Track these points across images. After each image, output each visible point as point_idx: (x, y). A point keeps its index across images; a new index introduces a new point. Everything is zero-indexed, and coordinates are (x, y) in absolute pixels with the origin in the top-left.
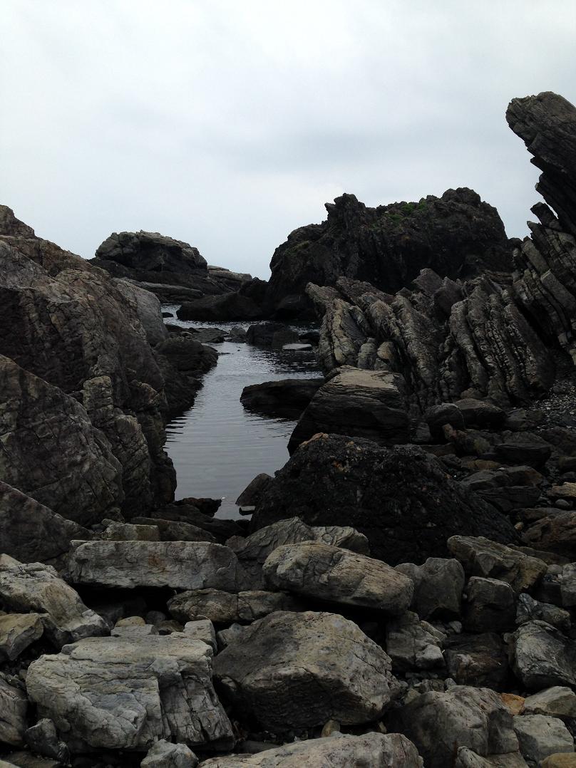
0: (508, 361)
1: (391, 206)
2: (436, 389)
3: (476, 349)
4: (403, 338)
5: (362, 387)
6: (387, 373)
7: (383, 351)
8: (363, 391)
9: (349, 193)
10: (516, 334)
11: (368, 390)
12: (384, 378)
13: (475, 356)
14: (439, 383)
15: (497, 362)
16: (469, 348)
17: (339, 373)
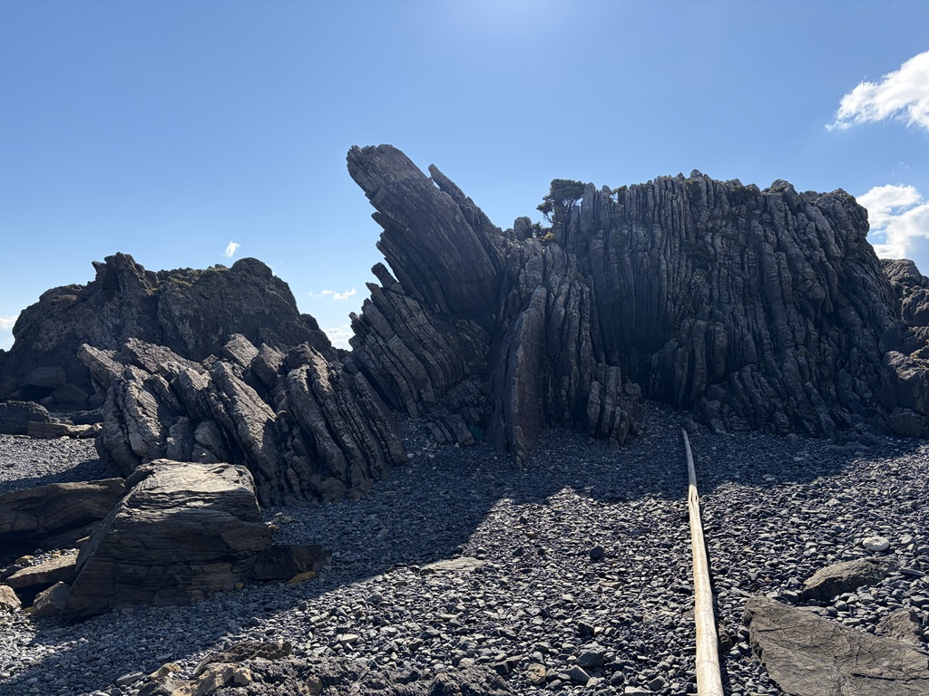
0: (369, 439)
1: (174, 272)
2: (283, 481)
3: (328, 426)
4: (231, 417)
5: (197, 493)
6: (226, 467)
7: (203, 433)
8: (199, 500)
9: (124, 252)
10: (373, 407)
11: (205, 496)
12: (223, 474)
13: (328, 435)
14: (285, 473)
15: (355, 441)
16: (320, 425)
17: (151, 472)
